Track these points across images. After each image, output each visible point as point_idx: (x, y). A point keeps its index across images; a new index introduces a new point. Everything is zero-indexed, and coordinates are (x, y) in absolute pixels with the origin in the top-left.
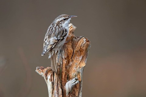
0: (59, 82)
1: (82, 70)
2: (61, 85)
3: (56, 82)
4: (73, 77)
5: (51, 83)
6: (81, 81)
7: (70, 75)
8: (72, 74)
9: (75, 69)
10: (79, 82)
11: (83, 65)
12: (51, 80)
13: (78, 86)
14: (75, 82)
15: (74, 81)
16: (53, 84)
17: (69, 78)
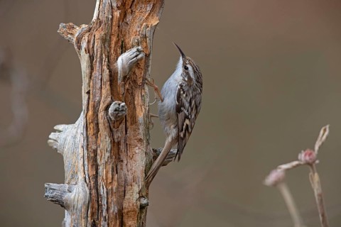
0: (104, 56)
1: (153, 31)
2: (109, 61)
3: (99, 56)
4: (133, 47)
5: (87, 55)
6: (149, 55)
7: (127, 41)
8: (132, 39)
9: (138, 29)
10: (146, 55)
11: (154, 21)
12: (87, 51)
13: (142, 65)
14: (136, 56)
15: (135, 54)
16: (91, 58)
17: (125, 47)
